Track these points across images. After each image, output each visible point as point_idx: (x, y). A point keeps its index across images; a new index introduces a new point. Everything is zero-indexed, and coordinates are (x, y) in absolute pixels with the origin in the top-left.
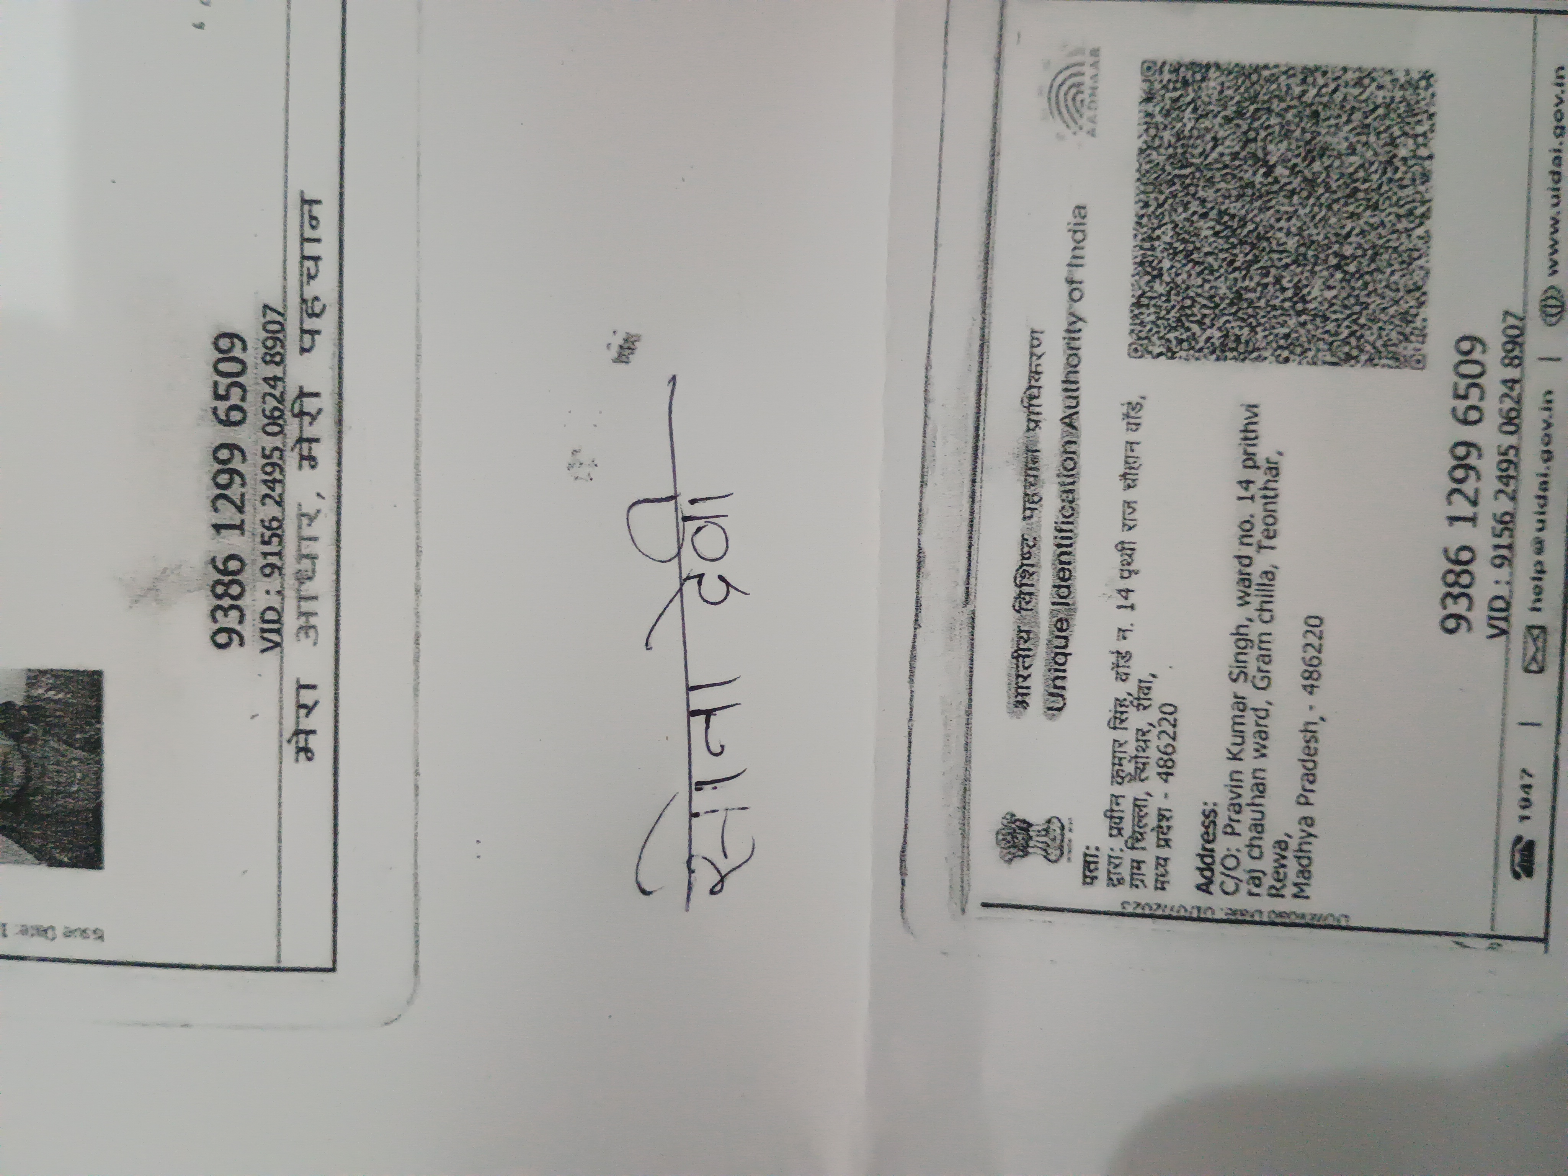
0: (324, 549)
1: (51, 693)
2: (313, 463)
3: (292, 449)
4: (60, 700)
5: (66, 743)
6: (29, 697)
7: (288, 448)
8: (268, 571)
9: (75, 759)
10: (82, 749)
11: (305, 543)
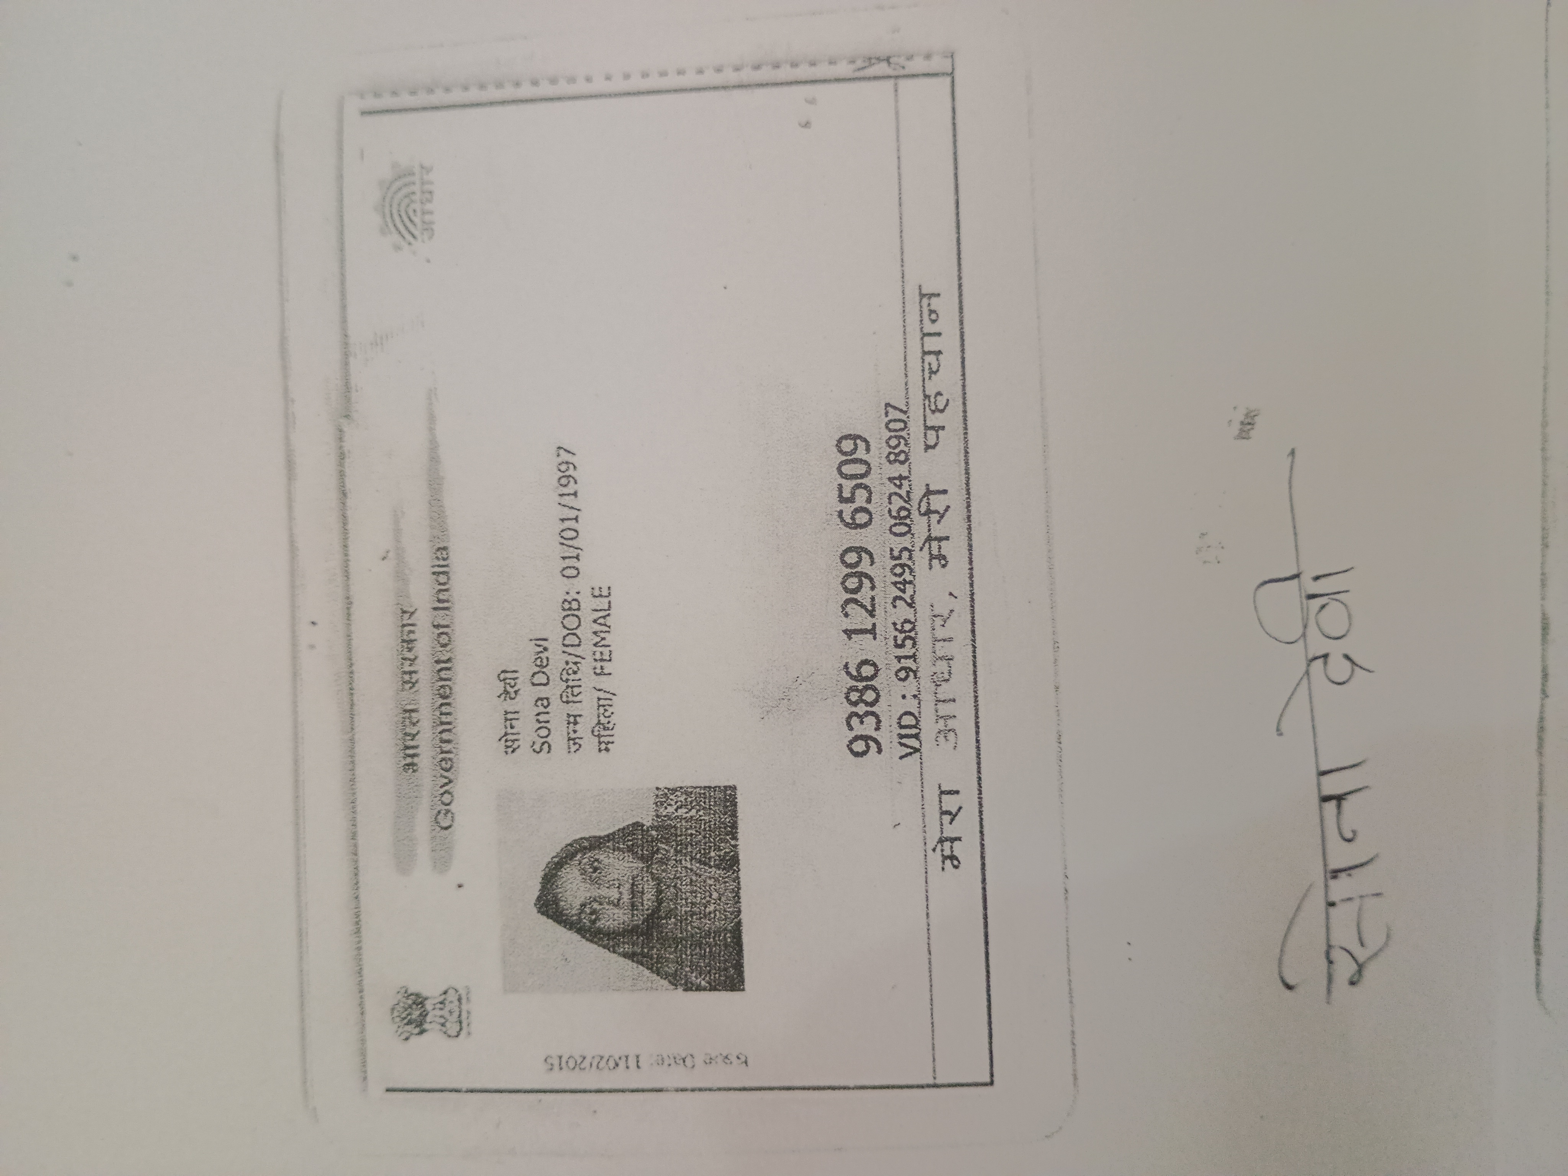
0: (960, 651)
1: (682, 811)
2: (943, 562)
3: (921, 549)
4: (692, 817)
5: (700, 862)
6: (657, 816)
7: (917, 549)
8: (902, 674)
9: (710, 878)
10: (718, 867)
11: (939, 645)
